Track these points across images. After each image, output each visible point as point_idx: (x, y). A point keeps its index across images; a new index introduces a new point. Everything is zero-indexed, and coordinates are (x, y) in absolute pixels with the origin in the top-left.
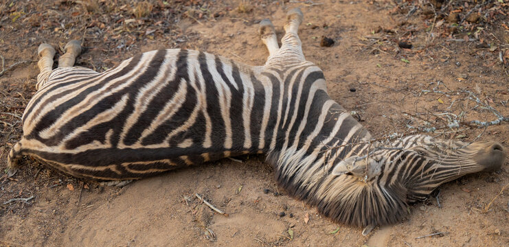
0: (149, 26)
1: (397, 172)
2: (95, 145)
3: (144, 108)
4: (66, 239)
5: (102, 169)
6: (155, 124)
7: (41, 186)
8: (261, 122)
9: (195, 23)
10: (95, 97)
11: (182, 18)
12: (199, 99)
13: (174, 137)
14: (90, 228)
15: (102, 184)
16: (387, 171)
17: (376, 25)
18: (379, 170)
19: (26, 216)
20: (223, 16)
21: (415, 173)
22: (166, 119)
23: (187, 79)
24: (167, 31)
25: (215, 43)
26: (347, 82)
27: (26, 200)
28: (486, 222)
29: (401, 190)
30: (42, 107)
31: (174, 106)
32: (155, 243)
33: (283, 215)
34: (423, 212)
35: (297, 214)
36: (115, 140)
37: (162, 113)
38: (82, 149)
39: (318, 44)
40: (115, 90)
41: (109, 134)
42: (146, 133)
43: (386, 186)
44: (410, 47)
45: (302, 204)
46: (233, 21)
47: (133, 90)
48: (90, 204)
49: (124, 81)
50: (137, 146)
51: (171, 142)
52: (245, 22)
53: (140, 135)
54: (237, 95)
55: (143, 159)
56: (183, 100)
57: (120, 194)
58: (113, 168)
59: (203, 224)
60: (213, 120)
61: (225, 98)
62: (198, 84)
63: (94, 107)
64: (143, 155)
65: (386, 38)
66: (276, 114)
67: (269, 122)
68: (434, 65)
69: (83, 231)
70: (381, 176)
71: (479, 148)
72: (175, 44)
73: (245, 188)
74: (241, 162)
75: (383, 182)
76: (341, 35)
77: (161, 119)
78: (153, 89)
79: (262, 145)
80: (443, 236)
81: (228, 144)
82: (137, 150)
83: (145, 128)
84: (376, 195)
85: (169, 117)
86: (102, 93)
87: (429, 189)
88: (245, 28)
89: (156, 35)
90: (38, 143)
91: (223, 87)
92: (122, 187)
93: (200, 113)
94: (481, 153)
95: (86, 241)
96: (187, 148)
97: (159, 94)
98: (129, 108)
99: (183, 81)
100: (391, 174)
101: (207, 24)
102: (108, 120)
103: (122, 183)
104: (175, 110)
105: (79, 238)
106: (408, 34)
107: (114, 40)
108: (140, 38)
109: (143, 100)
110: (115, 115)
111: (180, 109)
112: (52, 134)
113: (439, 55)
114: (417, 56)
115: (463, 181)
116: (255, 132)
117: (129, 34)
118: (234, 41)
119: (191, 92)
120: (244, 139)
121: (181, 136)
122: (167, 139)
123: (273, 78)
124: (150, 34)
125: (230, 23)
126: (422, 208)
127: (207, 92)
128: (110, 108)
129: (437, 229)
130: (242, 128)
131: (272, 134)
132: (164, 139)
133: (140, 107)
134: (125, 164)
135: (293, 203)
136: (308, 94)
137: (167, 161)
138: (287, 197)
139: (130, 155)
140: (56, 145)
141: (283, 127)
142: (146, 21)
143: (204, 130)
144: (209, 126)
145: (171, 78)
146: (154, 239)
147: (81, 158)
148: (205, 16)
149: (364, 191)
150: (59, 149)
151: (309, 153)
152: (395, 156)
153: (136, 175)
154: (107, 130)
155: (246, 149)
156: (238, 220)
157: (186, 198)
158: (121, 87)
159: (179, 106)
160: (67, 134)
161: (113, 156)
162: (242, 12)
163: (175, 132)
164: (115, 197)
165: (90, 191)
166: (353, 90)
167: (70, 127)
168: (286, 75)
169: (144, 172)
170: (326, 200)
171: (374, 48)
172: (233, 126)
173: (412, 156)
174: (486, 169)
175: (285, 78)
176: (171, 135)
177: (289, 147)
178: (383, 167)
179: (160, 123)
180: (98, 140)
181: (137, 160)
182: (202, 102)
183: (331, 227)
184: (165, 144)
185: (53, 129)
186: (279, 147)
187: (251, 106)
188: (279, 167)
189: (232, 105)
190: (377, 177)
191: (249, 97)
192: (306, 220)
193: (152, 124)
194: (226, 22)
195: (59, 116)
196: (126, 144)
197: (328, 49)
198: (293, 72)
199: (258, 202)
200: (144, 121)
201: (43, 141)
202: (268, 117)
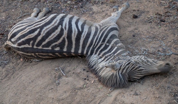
0: (76, 5)
1: (126, 69)
2: (27, 46)
3: (44, 34)
4: (12, 77)
5: (30, 54)
6: (47, 40)
7: (13, 58)
8: (86, 44)
9: (93, 5)
10: (29, 29)
11: (89, 3)
12: (64, 33)
13: (53, 46)
14: (21, 74)
15: (32, 60)
16: (122, 68)
17: (157, 12)
18: (119, 67)
19: (3, 68)
20: (104, 3)
21: (133, 70)
22: (51, 39)
23: (62, 26)
24: (82, 7)
25: (96, 13)
26: (134, 32)
27: (6, 62)
28: (156, 92)
30: (13, 30)
31: (55, 35)
32: (39, 83)
33: (85, 79)
34: (135, 85)
35: (90, 80)
36: (33, 45)
37: (50, 37)
38: (22, 46)
39: (132, 17)
40: (36, 27)
41: (31, 42)
42: (44, 43)
43: (121, 73)
44: (164, 21)
45: (94, 76)
46: (107, 5)
47: (41, 28)
48: (25, 66)
49: (40, 24)
50: (40, 47)
51: (52, 48)
52: (111, 6)
53: (42, 44)
54: (80, 33)
55: (42, 53)
56: (58, 33)
57: (36, 64)
58: (33, 54)
59: (57, 78)
60: (68, 41)
61: (75, 34)
62: (65, 28)
63: (28, 32)
64: (42, 51)
65: (158, 17)
66: (93, 42)
67: (89, 44)
68: (170, 29)
69: (19, 75)
70: (120, 69)
71: (161, 63)
72: (83, 12)
73: (77, 67)
74: (81, 58)
75: (120, 72)
76: (142, 14)
77: (49, 39)
78: (49, 28)
79: (85, 52)
80: (138, 95)
81: (73, 51)
82: (40, 49)
83: (43, 42)
84: (116, 76)
85: (52, 38)
86: (31, 28)
87: (138, 77)
88: (110, 8)
89: (77, 8)
90: (11, 42)
91: (75, 29)
92: (38, 62)
93: (64, 38)
94: (161, 65)
95: (18, 78)
96: (57, 51)
97: (50, 30)
98: (39, 34)
99: (60, 26)
100: (124, 69)
101: (98, 6)
102: (32, 37)
103: (38, 60)
104: (55, 36)
105: (16, 78)
106: (166, 16)
107: (62, 9)
108: (71, 9)
109: (44, 31)
110: (34, 36)
111: (57, 36)
112: (15, 40)
113: (174, 26)
114: (165, 25)
115: (155, 76)
116: (83, 48)
117: (68, 7)
118: (103, 13)
119: (62, 30)
120: (79, 50)
121: (56, 46)
122: (51, 46)
124: (75, 8)
125: (105, 6)
127: (68, 31)
128: (33, 33)
129: (137, 92)
130: (79, 45)
131: (90, 49)
132: (50, 46)
133: (43, 34)
134: (37, 54)
135: (91, 75)
136: (108, 35)
137: (51, 54)
138: (90, 73)
139: (38, 51)
140: (15, 44)
141: (94, 47)
142: (76, 3)
143: (64, 45)
144: (66, 43)
145: (56, 24)
146: (39, 81)
148: (98, 3)
150: (16, 46)
151: (101, 58)
152: (126, 63)
153: (42, 58)
154: (31, 41)
155: (79, 53)
156: (70, 79)
157: (56, 68)
158: (38, 26)
159: (56, 35)
160: (18, 41)
161: (32, 50)
162: (111, 2)
163: (54, 44)
164: (34, 65)
165: (27, 61)
166: (134, 36)
167: (19, 38)
168: (102, 27)
169: (44, 57)
171: (151, 21)
172: (76, 45)
173: (132, 63)
174: (161, 72)
175: (101, 29)
176: (52, 45)
177: (95, 54)
178: (121, 66)
179: (49, 40)
180: (28, 44)
182: (65, 34)
183: (100, 86)
184: (50, 48)
185: (15, 39)
186: (91, 54)
187: (84, 38)
188: (89, 61)
189: (77, 36)
190: (118, 70)
191: (85, 34)
192: (92, 82)
193: (46, 41)
194: (104, 6)
195: (17, 34)
196: (37, 47)
197: (135, 19)
198: (105, 27)
199: (79, 73)
200: (43, 39)
201: (12, 42)
202: (90, 43)
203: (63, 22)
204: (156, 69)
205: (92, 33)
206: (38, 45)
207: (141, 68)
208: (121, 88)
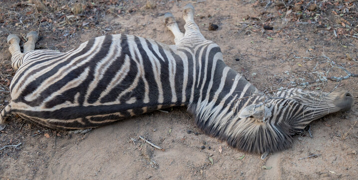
0: (84, 20)
1: (283, 114)
2: (67, 104)
3: (101, 77)
4: (50, 172)
5: (71, 121)
6: (109, 88)
7: (25, 136)
8: (182, 84)
9: (116, 17)
10: (65, 70)
11: (106, 14)
12: (139, 69)
13: (123, 96)
14: (66, 164)
15: (70, 132)
16: (276, 114)
17: (245, 14)
19: (17, 157)
20: (135, 11)
21: (295, 114)
22: (117, 84)
23: (130, 55)
24: (97, 23)
25: (132, 30)
26: (232, 54)
27: (16, 146)
28: (345, 146)
29: (286, 126)
30: (26, 79)
31: (122, 74)
32: (116, 172)
33: (203, 148)
34: (300, 141)
35: (213, 147)
36: (81, 100)
37: (114, 80)
38: (58, 107)
39: (207, 29)
40: (79, 65)
41: (77, 96)
42: (103, 94)
43: (275, 124)
44: (272, 29)
45: (216, 140)
46: (144, 15)
47: (92, 64)
48: (63, 147)
49: (85, 58)
50: (97, 103)
51: (121, 100)
52: (152, 15)
53: (99, 96)
54: (165, 65)
55: (101, 113)
56: (128, 70)
57: (84, 139)
58: (79, 120)
59: (148, 157)
60: (150, 83)
61: (157, 67)
62: (137, 58)
63: (65, 77)
64: (101, 110)
65: (254, 23)
66: (192, 77)
67: (187, 83)
68: (290, 41)
69: (62, 166)
70: (271, 118)
71: (336, 96)
72: (105, 32)
73: (174, 130)
74: (167, 112)
75: (273, 122)
76: (222, 22)
77: (114, 84)
78: (107, 63)
79: (184, 99)
80: (317, 157)
81: (161, 100)
82: (97, 106)
83: (102, 91)
84: (269, 131)
85: (119, 82)
86: (70, 67)
87: (304, 125)
88: (153, 19)
89: (90, 26)
90: (24, 104)
91: (154, 60)
92: (84, 134)
93: (141, 79)
94: (337, 99)
95: (65, 173)
97: (111, 67)
98: (91, 77)
99: (127, 57)
100: (279, 116)
101: (125, 17)
102: (76, 86)
103: (85, 131)
104: (123, 77)
105: (60, 172)
106: (269, 20)
107: (61, 30)
108: (79, 28)
109: (100, 71)
110: (81, 82)
111: (126, 76)
112: (35, 98)
113: (293, 33)
114: (277, 35)
115: (325, 119)
116: (179, 91)
117: (71, 26)
118: (147, 29)
119: (133, 64)
120: (172, 96)
121: (128, 96)
122: (118, 98)
123: (187, 53)
124: (86, 26)
125: (142, 16)
126: (300, 139)
127: (144, 64)
128: (77, 77)
129: (312, 152)
130: (170, 88)
131: (191, 92)
132: (116, 98)
133: (98, 76)
134: (88, 117)
135: (209, 139)
136: (212, 63)
137: (118, 114)
138: (204, 135)
139: (92, 111)
140: (38, 105)
141: (197, 87)
142: (81, 17)
143: (144, 91)
144: (147, 87)
145: (119, 54)
146: (114, 169)
147: (57, 114)
148: (123, 12)
149: (261, 128)
150: (40, 108)
151: (217, 104)
153: (95, 125)
154: (76, 93)
155: (173, 103)
156: (172, 153)
157: (132, 139)
158: (83, 63)
159: (126, 74)
160: (46, 97)
161: (81, 112)
162: (149, 8)
163: (124, 93)
164: (81, 141)
165: (61, 137)
166: (237, 60)
167: (48, 92)
169: (101, 122)
170: (232, 136)
171: (247, 31)
172: (163, 88)
173: (292, 102)
174: (341, 110)
175: (195, 52)
176: (121, 95)
178: (273, 112)
179: (113, 87)
180: (70, 100)
181: (97, 114)
182: (141, 71)
183: (239, 155)
184: (117, 102)
185: (35, 95)
186: (196, 101)
187: (175, 72)
188: (198, 115)
189: (162, 72)
190: (269, 118)
191: (173, 67)
192: (220, 151)
193: (107, 88)
194: (138, 16)
195: (39, 85)
196: (90, 103)
197: (215, 32)
199: (184, 139)
200: (102, 86)
201: (28, 103)
202: (187, 80)
203: (128, 49)
204: (332, 105)
205: (184, 62)
206: (92, 99)
207: (307, 108)
208: (281, 150)
